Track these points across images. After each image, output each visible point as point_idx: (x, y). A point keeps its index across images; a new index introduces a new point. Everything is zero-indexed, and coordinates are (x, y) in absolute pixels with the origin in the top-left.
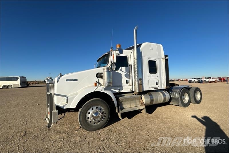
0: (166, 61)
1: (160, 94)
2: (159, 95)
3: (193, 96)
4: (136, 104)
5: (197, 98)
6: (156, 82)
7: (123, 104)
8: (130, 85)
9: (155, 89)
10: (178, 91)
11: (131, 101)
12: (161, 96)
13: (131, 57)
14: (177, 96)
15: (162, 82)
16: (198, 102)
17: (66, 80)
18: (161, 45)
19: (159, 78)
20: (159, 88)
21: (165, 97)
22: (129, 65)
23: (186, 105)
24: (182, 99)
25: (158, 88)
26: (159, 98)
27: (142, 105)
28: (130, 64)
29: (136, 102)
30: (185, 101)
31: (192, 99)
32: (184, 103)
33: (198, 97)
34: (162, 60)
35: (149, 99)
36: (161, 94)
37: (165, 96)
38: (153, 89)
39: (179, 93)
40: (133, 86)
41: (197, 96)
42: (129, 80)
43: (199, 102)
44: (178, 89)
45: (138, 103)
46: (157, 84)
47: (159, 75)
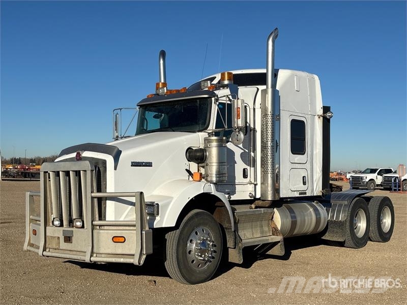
0: (326, 123)
1: (309, 209)
2: (307, 211)
3: (376, 218)
4: (262, 232)
5: (384, 226)
6: (303, 177)
7: (239, 229)
8: (250, 183)
9: (300, 194)
10: (346, 203)
11: (254, 223)
12: (311, 215)
13: (254, 109)
14: (341, 217)
15: (314, 179)
16: (385, 237)
17: (132, 162)
18: (316, 77)
19: (308, 166)
20: (308, 194)
21: (318, 217)
22: (251, 131)
23: (359, 243)
24: (353, 227)
25: (305, 193)
26: (306, 218)
27: (273, 235)
28: (252, 126)
29: (262, 227)
30: (358, 232)
31: (373, 228)
32: (357, 237)
33: (387, 221)
34: (316, 117)
35: (288, 220)
36: (311, 210)
37: (319, 214)
38: (297, 195)
39: (347, 209)
40: (255, 185)
41: (384, 221)
42: (248, 168)
43: (388, 236)
44: (344, 199)
45: (266, 229)
46: (304, 183)
47: (309, 158)
